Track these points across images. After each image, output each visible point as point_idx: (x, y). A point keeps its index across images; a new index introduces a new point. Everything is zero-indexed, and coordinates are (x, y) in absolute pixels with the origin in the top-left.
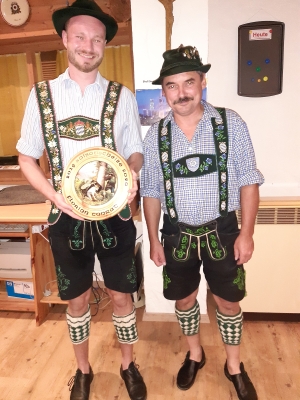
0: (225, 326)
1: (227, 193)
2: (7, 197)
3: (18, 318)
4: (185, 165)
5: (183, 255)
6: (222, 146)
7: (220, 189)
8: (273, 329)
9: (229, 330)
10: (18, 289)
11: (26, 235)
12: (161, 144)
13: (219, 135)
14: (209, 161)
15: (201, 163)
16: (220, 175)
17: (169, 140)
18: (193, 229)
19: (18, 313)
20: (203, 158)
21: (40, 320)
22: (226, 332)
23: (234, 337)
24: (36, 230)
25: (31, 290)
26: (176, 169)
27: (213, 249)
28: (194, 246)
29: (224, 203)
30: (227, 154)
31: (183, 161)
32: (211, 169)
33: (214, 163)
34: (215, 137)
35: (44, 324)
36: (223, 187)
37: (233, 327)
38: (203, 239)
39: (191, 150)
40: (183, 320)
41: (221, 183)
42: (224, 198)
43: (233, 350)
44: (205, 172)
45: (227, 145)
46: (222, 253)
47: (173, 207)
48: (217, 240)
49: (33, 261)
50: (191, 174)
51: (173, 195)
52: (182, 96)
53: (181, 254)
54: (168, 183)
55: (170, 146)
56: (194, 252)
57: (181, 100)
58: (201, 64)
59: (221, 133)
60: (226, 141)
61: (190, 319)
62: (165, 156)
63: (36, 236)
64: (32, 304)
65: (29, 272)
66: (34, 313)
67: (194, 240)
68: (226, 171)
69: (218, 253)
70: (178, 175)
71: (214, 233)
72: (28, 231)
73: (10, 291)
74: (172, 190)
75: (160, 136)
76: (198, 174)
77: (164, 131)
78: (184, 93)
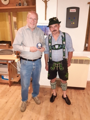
0: (63, 86)
1: (65, 54)
2: (2, 53)
3: (5, 85)
4: (55, 47)
5: (53, 69)
6: (64, 43)
7: (63, 53)
8: (71, 91)
9: (64, 87)
10: (5, 77)
11: (7, 63)
12: (49, 41)
13: (63, 40)
14: (61, 46)
15: (59, 46)
16: (63, 50)
17: (51, 40)
18: (56, 62)
19: (5, 84)
20: (59, 45)
21: (10, 86)
22: (63, 88)
23: (65, 89)
24: (9, 62)
25: (8, 78)
26: (52, 48)
27: (60, 68)
28: (56, 67)
29: (64, 57)
30: (65, 44)
31: (54, 46)
32: (61, 48)
33: (62, 47)
34: (62, 40)
35: (11, 87)
36: (64, 53)
37: (65, 86)
38: (58, 65)
39: (56, 43)
40: (52, 85)
41: (63, 52)
42: (64, 55)
43: (65, 92)
44: (60, 49)
45: (65, 42)
46: (63, 69)
47: (51, 57)
48: (62, 65)
49: (9, 70)
50: (56, 49)
51: (51, 54)
52: (54, 30)
53: (53, 68)
54: (50, 51)
55: (51, 42)
56: (56, 68)
57: (54, 31)
58: (59, 22)
59: (64, 39)
60: (65, 41)
61: (54, 85)
62: (50, 44)
63: (10, 64)
64: (8, 81)
65: (8, 73)
66: (8, 84)
67: (56, 65)
68: (65, 49)
69: (62, 69)
70: (53, 49)
71: (61, 64)
72: (7, 62)
73: (3, 78)
74: (51, 53)
75: (49, 39)
76: (58, 49)
77: (50, 38)
78: (54, 29)
